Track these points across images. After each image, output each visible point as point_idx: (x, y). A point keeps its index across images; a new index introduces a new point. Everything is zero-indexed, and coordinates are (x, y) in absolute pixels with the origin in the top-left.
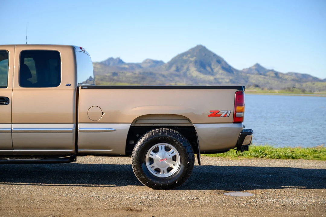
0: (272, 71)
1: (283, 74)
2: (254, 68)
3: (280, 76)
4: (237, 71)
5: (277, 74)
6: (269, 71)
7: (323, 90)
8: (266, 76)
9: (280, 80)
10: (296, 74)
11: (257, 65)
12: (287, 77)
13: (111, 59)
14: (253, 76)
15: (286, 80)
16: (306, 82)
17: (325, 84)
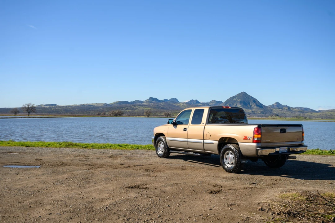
0: (287, 106)
1: (293, 108)
2: (276, 104)
3: (291, 109)
4: (265, 106)
5: (289, 108)
6: (284, 106)
7: (318, 117)
8: (283, 109)
9: (291, 111)
10: (301, 108)
11: (277, 103)
12: (295, 110)
13: (192, 101)
14: (275, 109)
15: (295, 111)
16: (307, 113)
17: (319, 114)
